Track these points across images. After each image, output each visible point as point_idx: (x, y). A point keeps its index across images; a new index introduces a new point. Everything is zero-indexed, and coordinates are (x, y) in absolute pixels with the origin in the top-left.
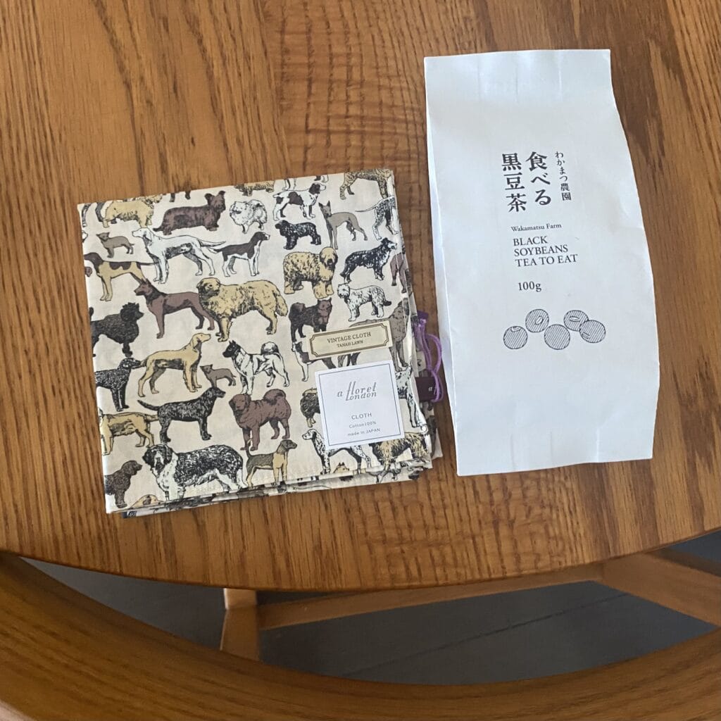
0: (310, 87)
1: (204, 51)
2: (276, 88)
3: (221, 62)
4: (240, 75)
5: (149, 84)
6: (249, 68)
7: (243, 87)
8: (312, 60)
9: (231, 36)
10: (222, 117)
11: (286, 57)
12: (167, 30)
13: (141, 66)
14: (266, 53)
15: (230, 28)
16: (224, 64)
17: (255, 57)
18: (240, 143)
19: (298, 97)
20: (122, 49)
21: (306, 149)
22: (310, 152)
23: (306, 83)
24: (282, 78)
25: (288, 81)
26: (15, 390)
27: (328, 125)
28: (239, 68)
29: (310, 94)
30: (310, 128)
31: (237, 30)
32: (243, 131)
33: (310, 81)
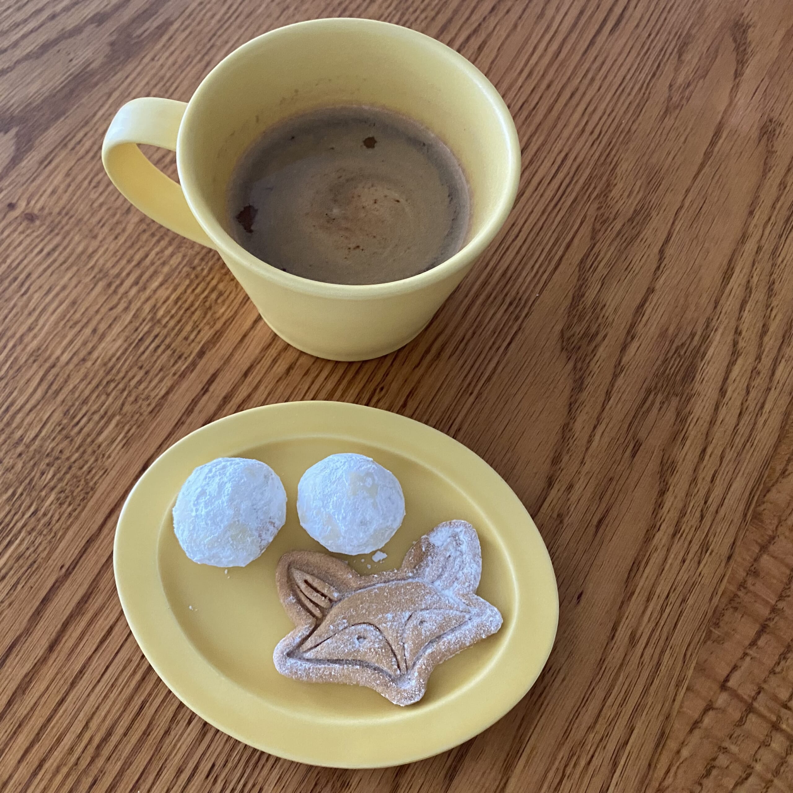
0: (759, 635)
1: (659, 505)
2: (717, 606)
3: (671, 530)
4: (684, 562)
5: (574, 497)
6: (699, 563)
7: (679, 578)
8: (780, 605)
9: (702, 511)
10: (633, 593)
11: (750, 580)
12: (633, 456)
13: (578, 472)
14: (729, 558)
15: (706, 502)
16: (674, 535)
17: (714, 554)
18: (633, 640)
19: (738, 637)
20: (571, 441)
21: (709, 707)
22: (711, 713)
23: (757, 627)
24: (731, 600)
25: (736, 609)
26: (173, 733)
27: (754, 699)
28: (687, 552)
29: (753, 643)
30: (730, 684)
31: (713, 509)
32: (645, 629)
33: (763, 629)
